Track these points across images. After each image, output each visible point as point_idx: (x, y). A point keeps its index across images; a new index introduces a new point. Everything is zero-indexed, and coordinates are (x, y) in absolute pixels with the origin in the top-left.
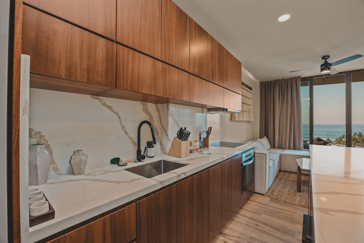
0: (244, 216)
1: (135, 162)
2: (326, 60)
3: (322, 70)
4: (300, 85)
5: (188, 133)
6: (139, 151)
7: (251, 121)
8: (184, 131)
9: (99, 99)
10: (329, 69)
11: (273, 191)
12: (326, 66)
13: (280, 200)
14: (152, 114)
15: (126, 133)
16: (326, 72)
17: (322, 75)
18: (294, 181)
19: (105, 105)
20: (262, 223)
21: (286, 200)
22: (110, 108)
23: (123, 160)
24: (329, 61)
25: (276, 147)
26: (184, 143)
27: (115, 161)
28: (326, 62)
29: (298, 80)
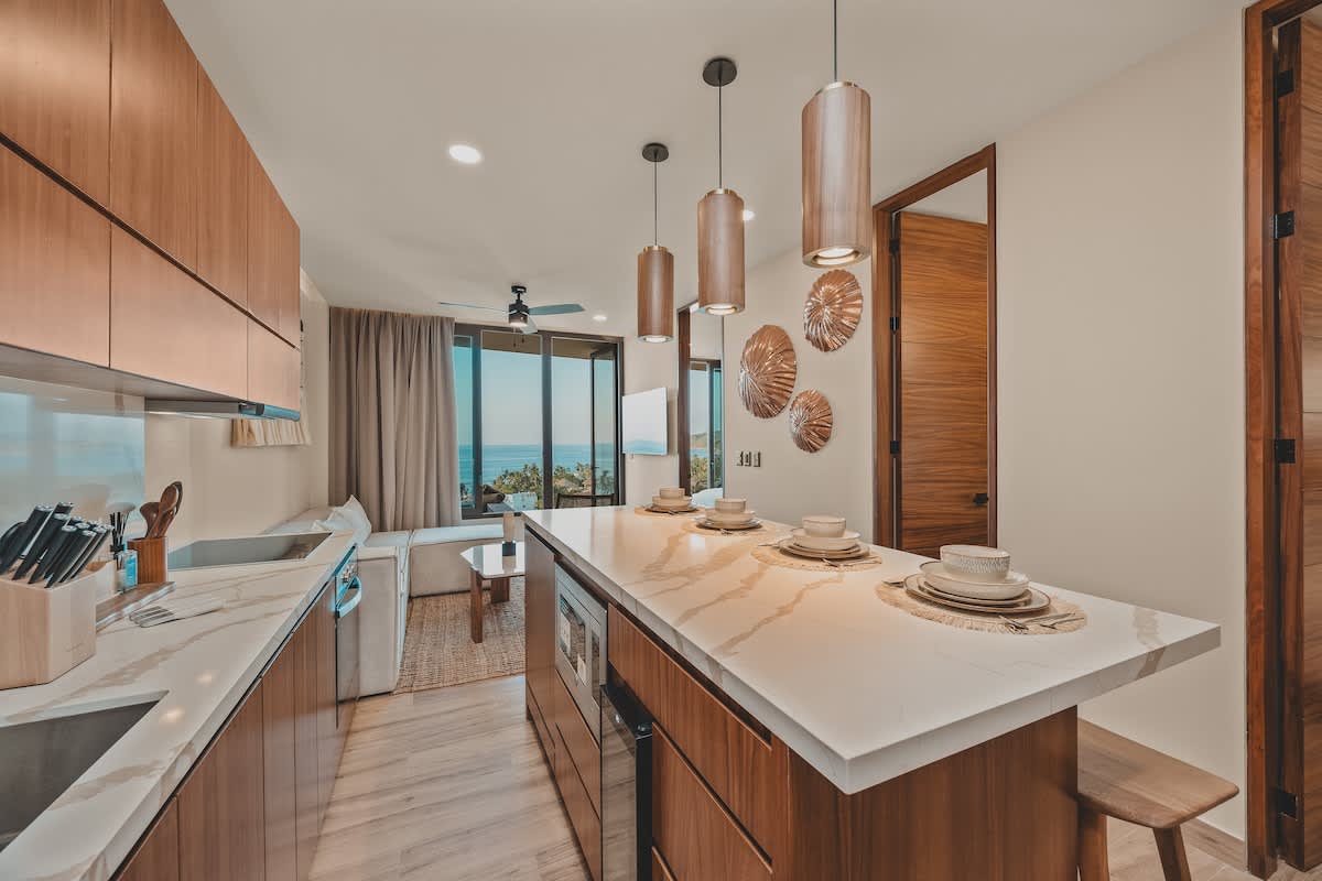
0: (353, 799)
2: (519, 296)
3: (512, 318)
4: (452, 341)
7: (304, 445)
8: (87, 533)
10: (524, 319)
11: (414, 666)
12: (519, 310)
13: (441, 685)
16: (516, 325)
17: (510, 329)
18: (456, 618)
20: (421, 782)
21: (457, 679)
24: (526, 300)
25: (389, 528)
26: (62, 599)
28: (519, 301)
29: (446, 327)
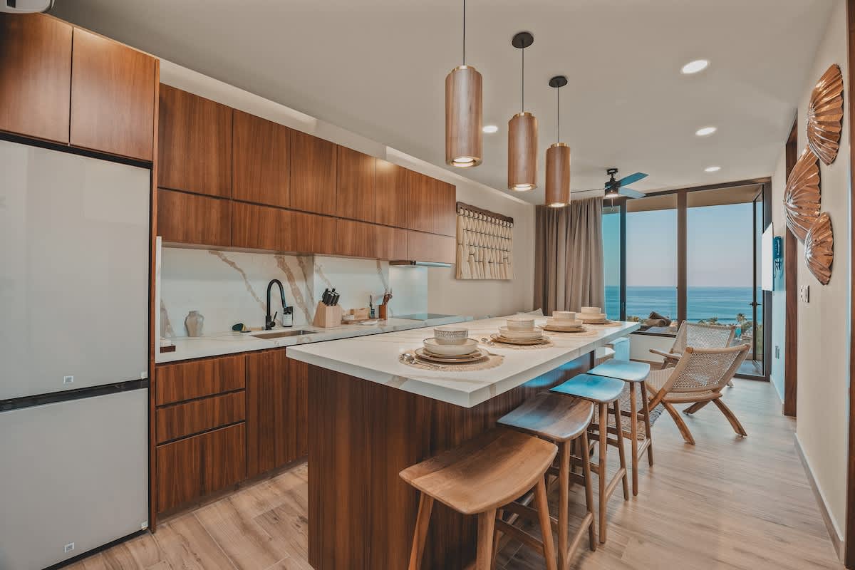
1: (263, 329)
2: (612, 176)
3: (607, 192)
4: (601, 212)
5: (335, 296)
6: (268, 318)
8: (332, 294)
9: (219, 255)
10: (616, 191)
12: (613, 185)
14: (291, 271)
15: (254, 294)
16: (612, 195)
19: (225, 260)
22: (232, 264)
23: (247, 326)
26: (330, 310)
27: (238, 328)
28: (612, 179)
